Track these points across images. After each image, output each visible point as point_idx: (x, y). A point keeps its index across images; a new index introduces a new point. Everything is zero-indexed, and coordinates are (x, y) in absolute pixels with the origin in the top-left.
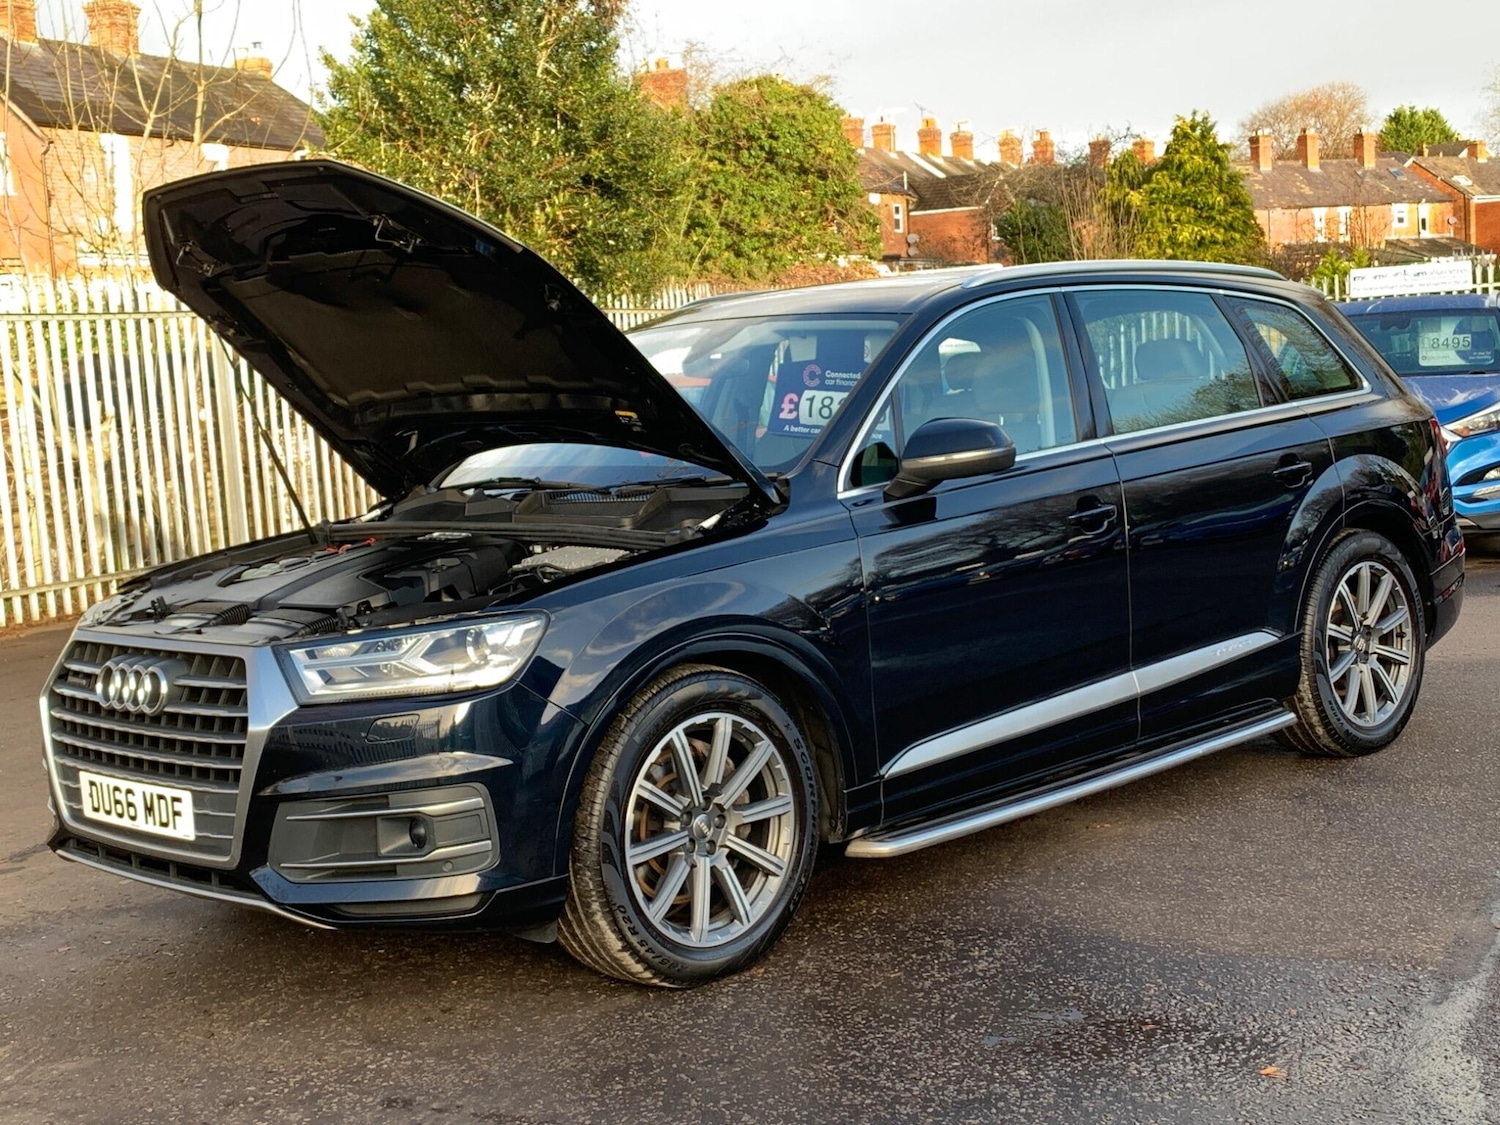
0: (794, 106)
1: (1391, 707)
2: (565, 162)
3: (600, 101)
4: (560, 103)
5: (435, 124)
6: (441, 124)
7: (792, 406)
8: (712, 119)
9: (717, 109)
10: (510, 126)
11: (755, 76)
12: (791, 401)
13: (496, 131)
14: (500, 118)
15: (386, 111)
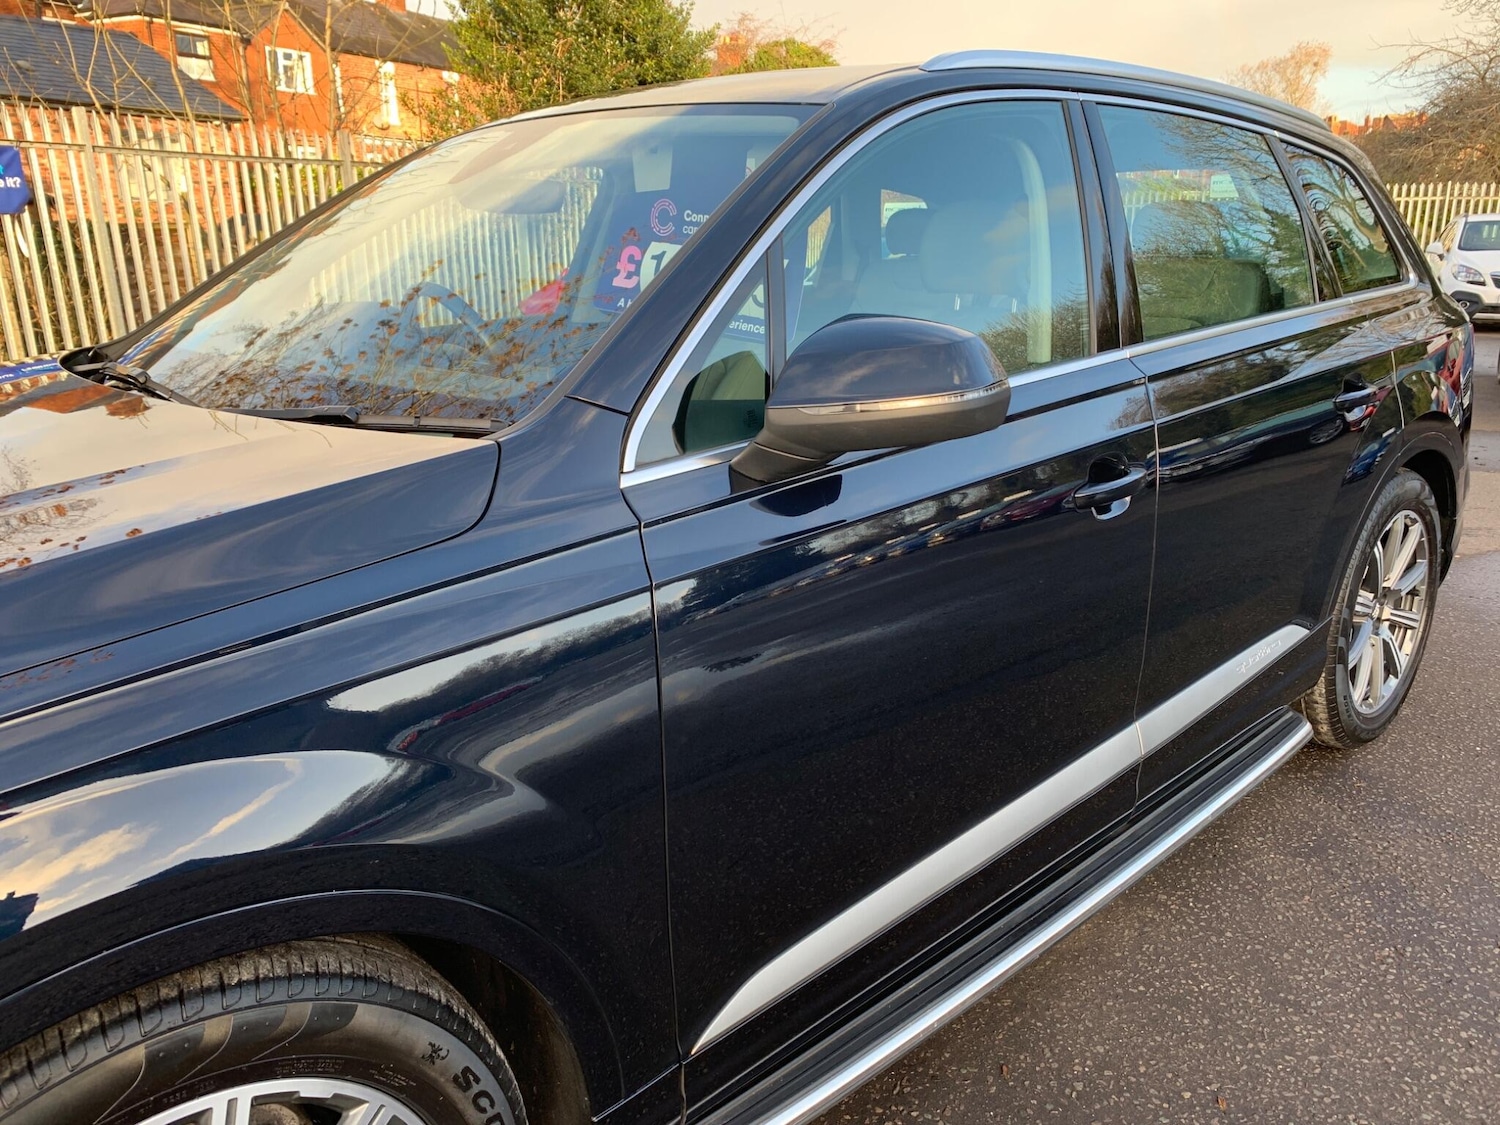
0: (807, 60)
1: (1393, 682)
2: (626, 66)
3: (652, 22)
4: (625, 22)
5: (532, 32)
6: (536, 33)
7: (632, 268)
8: (755, 65)
9: (758, 59)
10: (587, 38)
11: (783, 39)
12: (631, 259)
13: (576, 40)
14: (580, 31)
15: (498, 21)
